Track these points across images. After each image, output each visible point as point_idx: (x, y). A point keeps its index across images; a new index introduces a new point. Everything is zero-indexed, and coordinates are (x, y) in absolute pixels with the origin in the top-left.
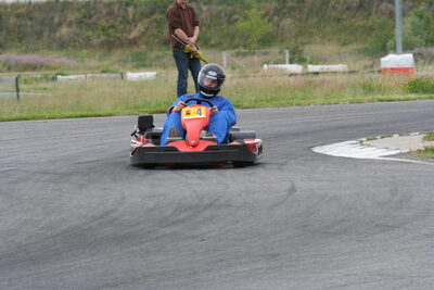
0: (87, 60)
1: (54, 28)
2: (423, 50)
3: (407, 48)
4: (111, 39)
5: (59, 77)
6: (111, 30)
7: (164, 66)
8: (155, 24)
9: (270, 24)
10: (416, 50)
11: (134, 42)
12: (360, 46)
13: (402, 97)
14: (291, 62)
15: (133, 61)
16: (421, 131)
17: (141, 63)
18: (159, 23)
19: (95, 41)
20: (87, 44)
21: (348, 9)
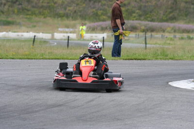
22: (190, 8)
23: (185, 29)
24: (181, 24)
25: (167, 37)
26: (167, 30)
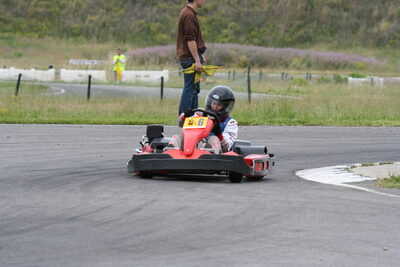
22: (341, 18)
23: (330, 62)
24: (321, 52)
25: (292, 78)
26: (294, 63)
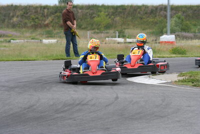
0: (25, 33)
1: (11, 18)
2: (180, 33)
3: (172, 32)
4: (36, 24)
5: (12, 41)
6: (36, 20)
7: (60, 37)
8: (56, 18)
9: (110, 19)
10: (177, 33)
11: (47, 25)
12: (151, 31)
13: (169, 56)
14: (119, 37)
15: (46, 34)
16: (177, 72)
17: (50, 35)
18: (59, 17)
19: (29, 25)
20: (25, 26)
21: (146, 13)
